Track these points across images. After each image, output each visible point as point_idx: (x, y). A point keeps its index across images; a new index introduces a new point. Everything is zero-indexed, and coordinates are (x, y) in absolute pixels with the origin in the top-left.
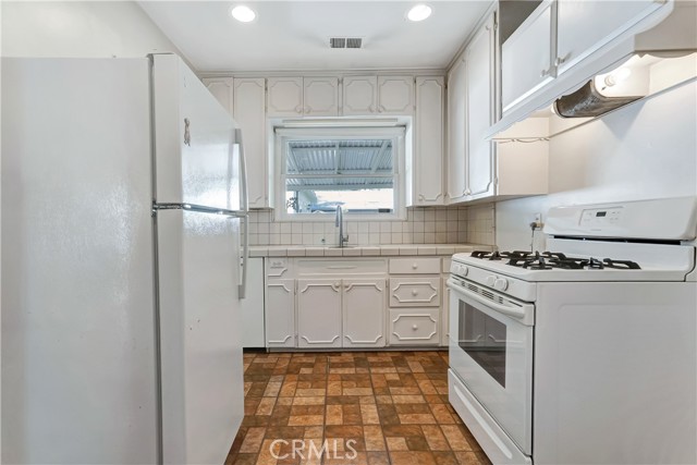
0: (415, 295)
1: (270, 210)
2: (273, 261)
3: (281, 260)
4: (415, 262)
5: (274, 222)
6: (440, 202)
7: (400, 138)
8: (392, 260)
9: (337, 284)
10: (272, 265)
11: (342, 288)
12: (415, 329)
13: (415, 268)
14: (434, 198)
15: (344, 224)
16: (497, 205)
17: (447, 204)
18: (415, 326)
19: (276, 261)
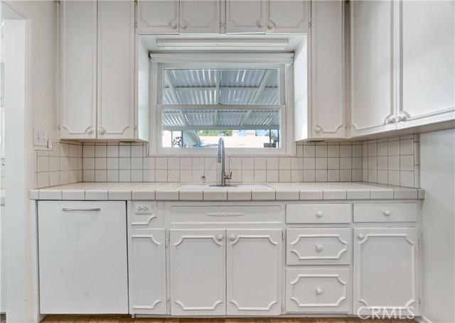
0: (318, 251)
1: (144, 144)
2: (137, 205)
3: (148, 205)
4: (319, 209)
5: (148, 156)
6: (341, 135)
7: (288, 65)
8: (290, 206)
9: (220, 236)
10: (137, 211)
11: (226, 242)
12: (318, 294)
13: (319, 217)
14: (333, 130)
15: (226, 160)
16: (422, 137)
17: (349, 137)
18: (319, 290)
19: (143, 205)
